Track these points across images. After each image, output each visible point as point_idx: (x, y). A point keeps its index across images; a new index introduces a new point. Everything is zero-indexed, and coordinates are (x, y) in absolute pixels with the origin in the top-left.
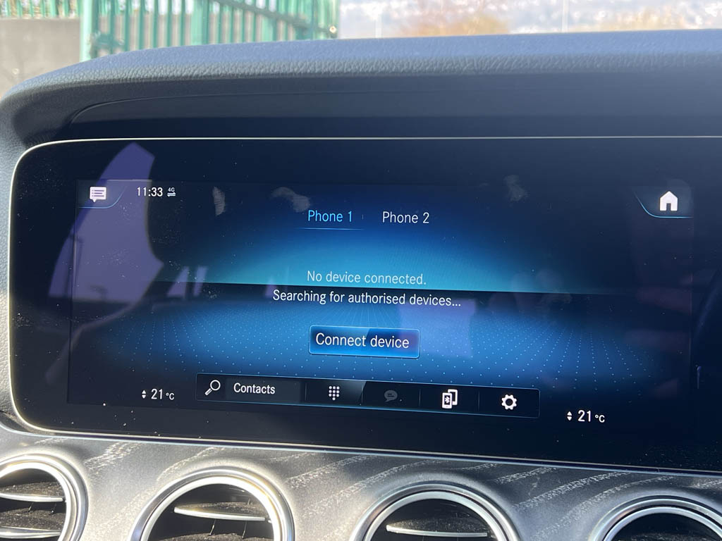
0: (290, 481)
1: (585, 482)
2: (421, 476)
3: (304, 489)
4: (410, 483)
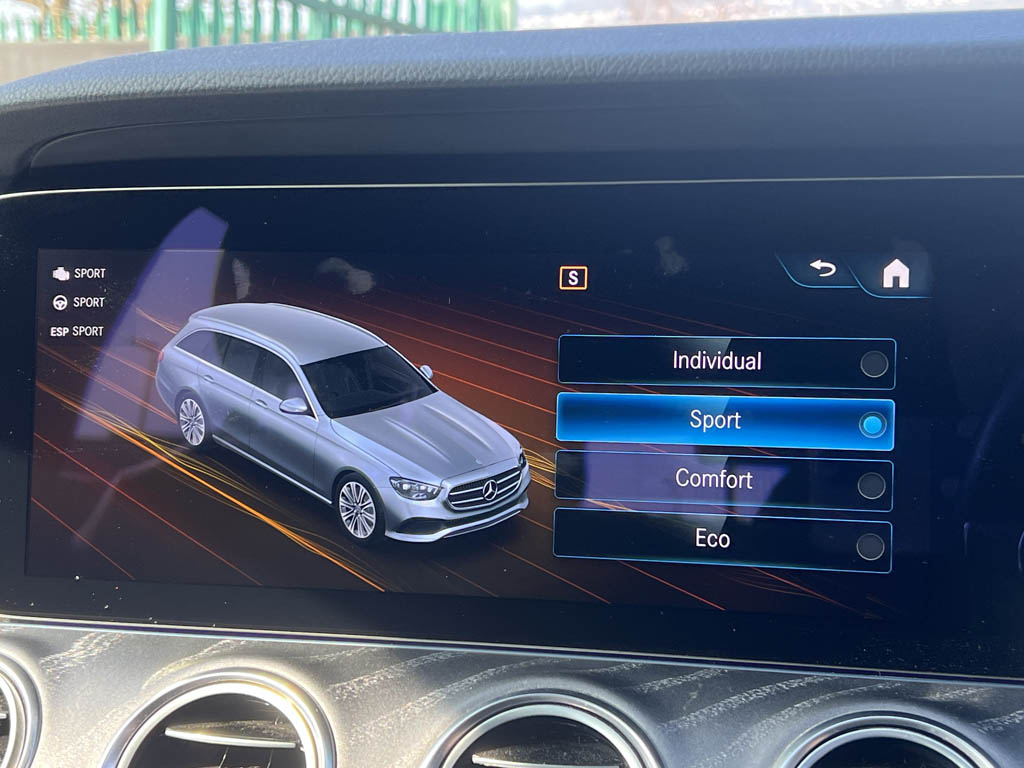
0: (334, 690)
1: (768, 690)
2: (525, 682)
3: (354, 700)
4: (509, 692)
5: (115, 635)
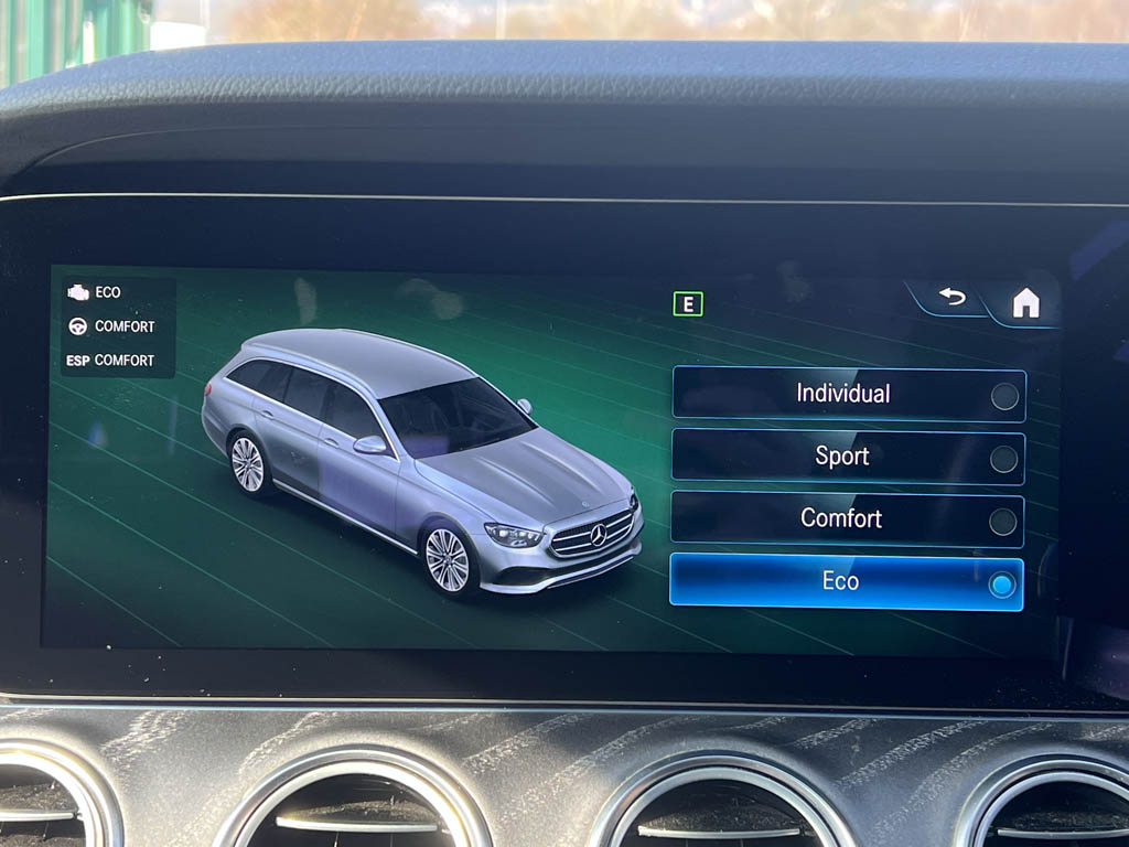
0: (469, 763)
1: (927, 739)
3: (494, 774)
5: (176, 712)
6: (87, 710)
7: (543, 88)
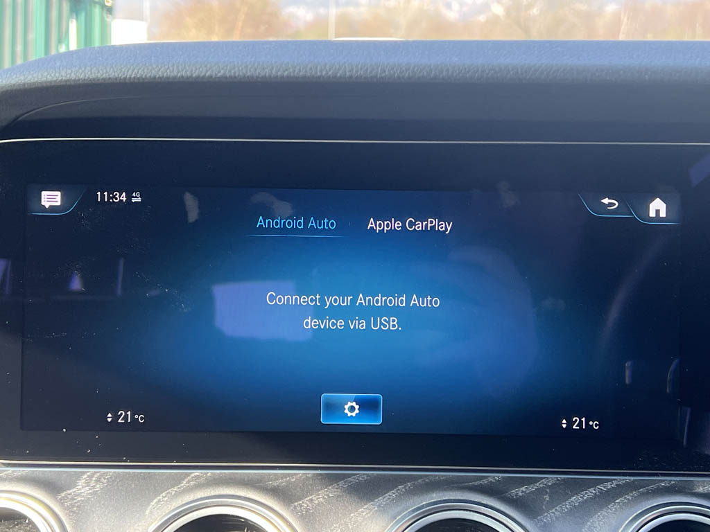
0: (295, 507)
1: (594, 491)
3: (312, 515)
5: (107, 473)
6: (50, 472)
7: (341, 72)
